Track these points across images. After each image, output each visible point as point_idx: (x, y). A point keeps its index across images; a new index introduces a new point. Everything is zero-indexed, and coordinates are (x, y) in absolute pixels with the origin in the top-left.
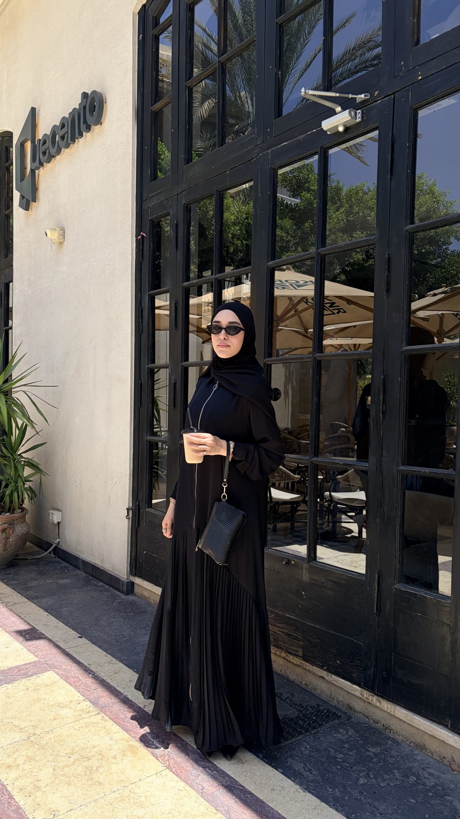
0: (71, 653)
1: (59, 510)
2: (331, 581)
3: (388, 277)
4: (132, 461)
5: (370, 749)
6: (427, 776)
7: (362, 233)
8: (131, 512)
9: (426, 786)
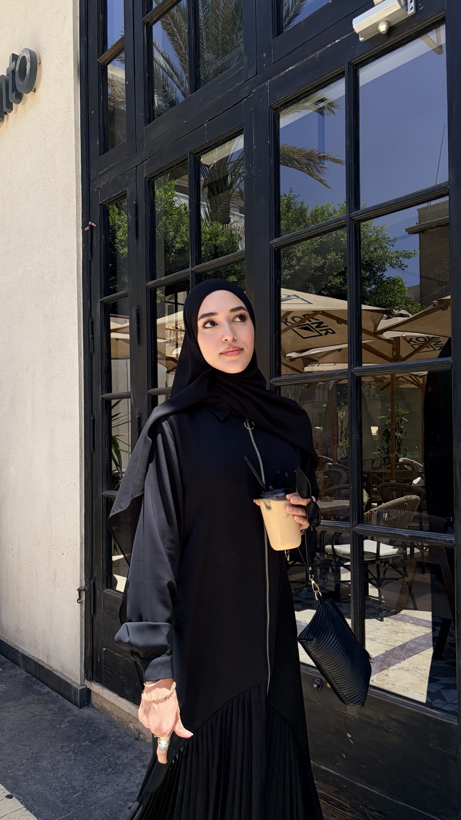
8: (83, 594)
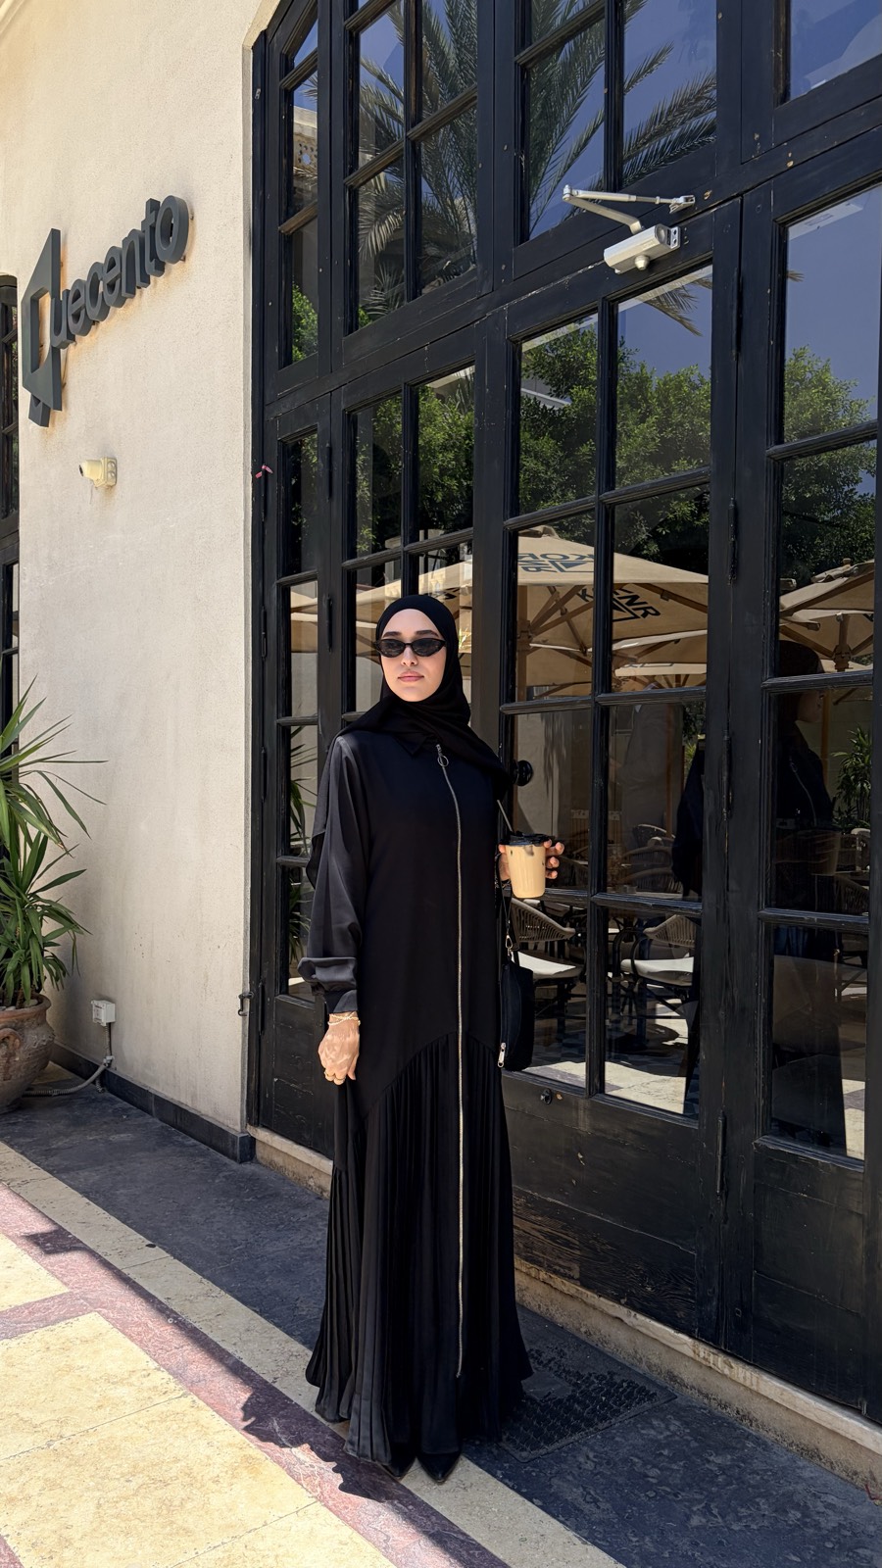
0: (132, 1276)
1: (110, 1000)
2: (634, 1132)
3: (734, 546)
4: (249, 903)
5: (711, 1458)
6: (822, 1510)
7: (690, 463)
8: (247, 1002)
9: (820, 1529)
